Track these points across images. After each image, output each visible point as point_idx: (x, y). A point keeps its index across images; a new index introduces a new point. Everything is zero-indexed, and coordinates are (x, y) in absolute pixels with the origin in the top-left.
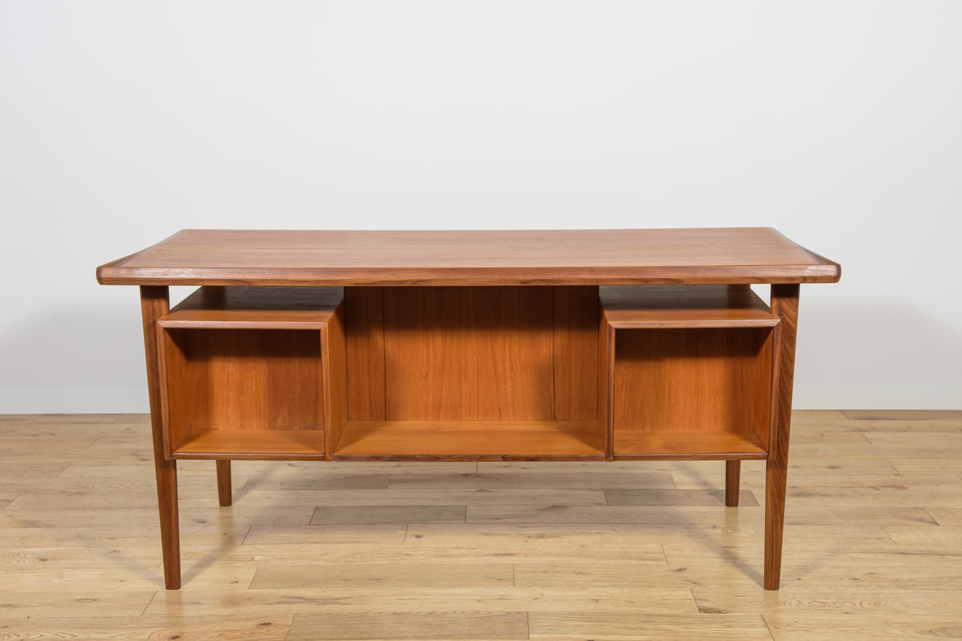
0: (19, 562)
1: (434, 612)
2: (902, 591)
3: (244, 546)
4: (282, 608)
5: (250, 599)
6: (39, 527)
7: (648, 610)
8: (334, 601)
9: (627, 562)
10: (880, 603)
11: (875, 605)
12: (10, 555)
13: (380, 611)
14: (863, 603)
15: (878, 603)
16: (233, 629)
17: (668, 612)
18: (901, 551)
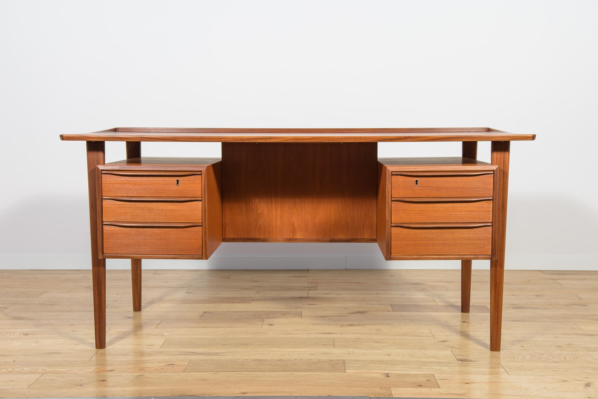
0: (10, 335)
1: (282, 359)
2: (592, 353)
3: (156, 329)
4: (182, 357)
5: (161, 353)
6: (25, 320)
7: (424, 360)
8: (216, 354)
9: (408, 337)
10: (577, 358)
11: (574, 359)
12: (5, 333)
13: (247, 359)
14: (566, 358)
15: (576, 358)
16: (149, 367)
17: (437, 361)
18: (588, 334)
